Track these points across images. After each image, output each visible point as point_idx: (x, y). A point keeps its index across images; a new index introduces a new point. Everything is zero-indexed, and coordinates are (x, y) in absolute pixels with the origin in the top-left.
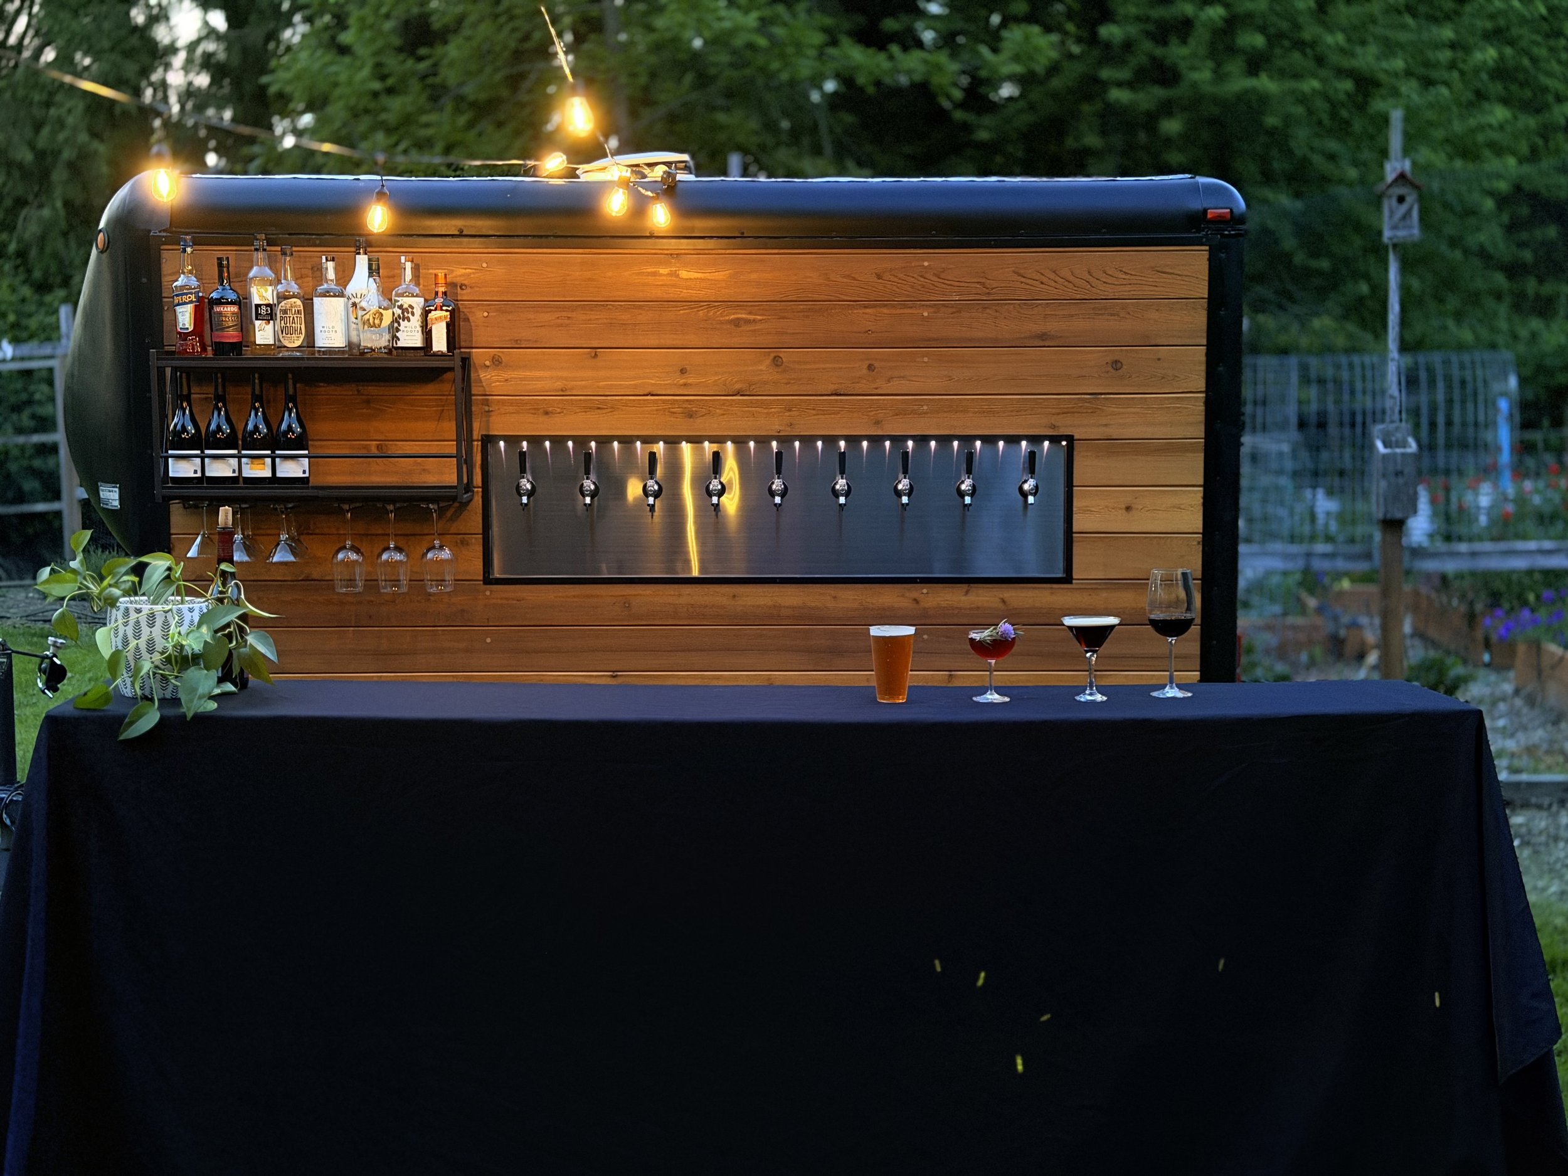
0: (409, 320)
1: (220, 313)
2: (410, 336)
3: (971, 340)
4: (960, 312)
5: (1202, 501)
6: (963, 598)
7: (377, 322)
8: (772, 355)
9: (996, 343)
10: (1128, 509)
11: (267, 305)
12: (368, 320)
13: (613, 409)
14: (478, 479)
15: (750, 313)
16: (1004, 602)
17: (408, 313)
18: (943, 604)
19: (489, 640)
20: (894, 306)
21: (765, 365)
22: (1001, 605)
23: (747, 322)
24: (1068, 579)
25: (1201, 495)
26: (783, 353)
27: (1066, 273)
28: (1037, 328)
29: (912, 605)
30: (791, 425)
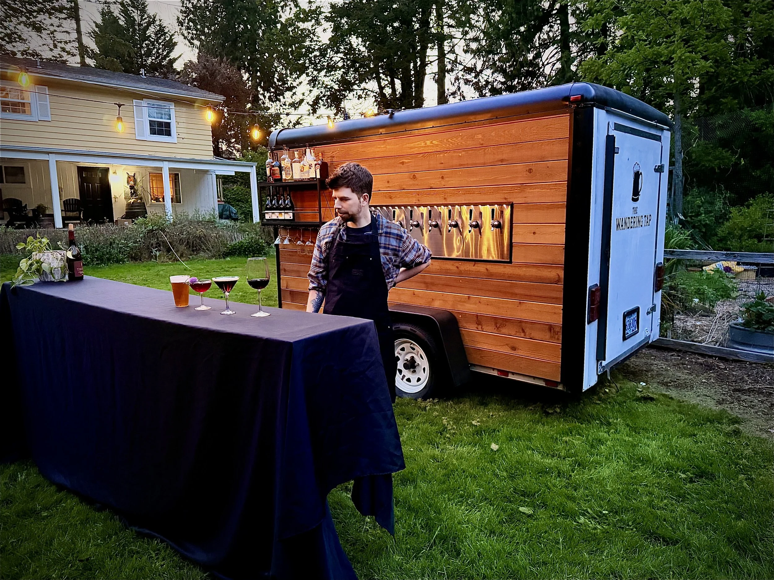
0: (311, 169)
1: (275, 170)
3: (476, 164)
5: (565, 230)
6: (474, 267)
8: (412, 175)
9: (485, 165)
10: (534, 233)
15: (407, 159)
16: (487, 269)
17: (311, 166)
18: (466, 269)
20: (450, 153)
21: (411, 178)
22: (486, 271)
23: (406, 163)
24: (510, 262)
25: (565, 227)
26: (416, 174)
28: (500, 157)
29: (456, 269)
30: (419, 200)
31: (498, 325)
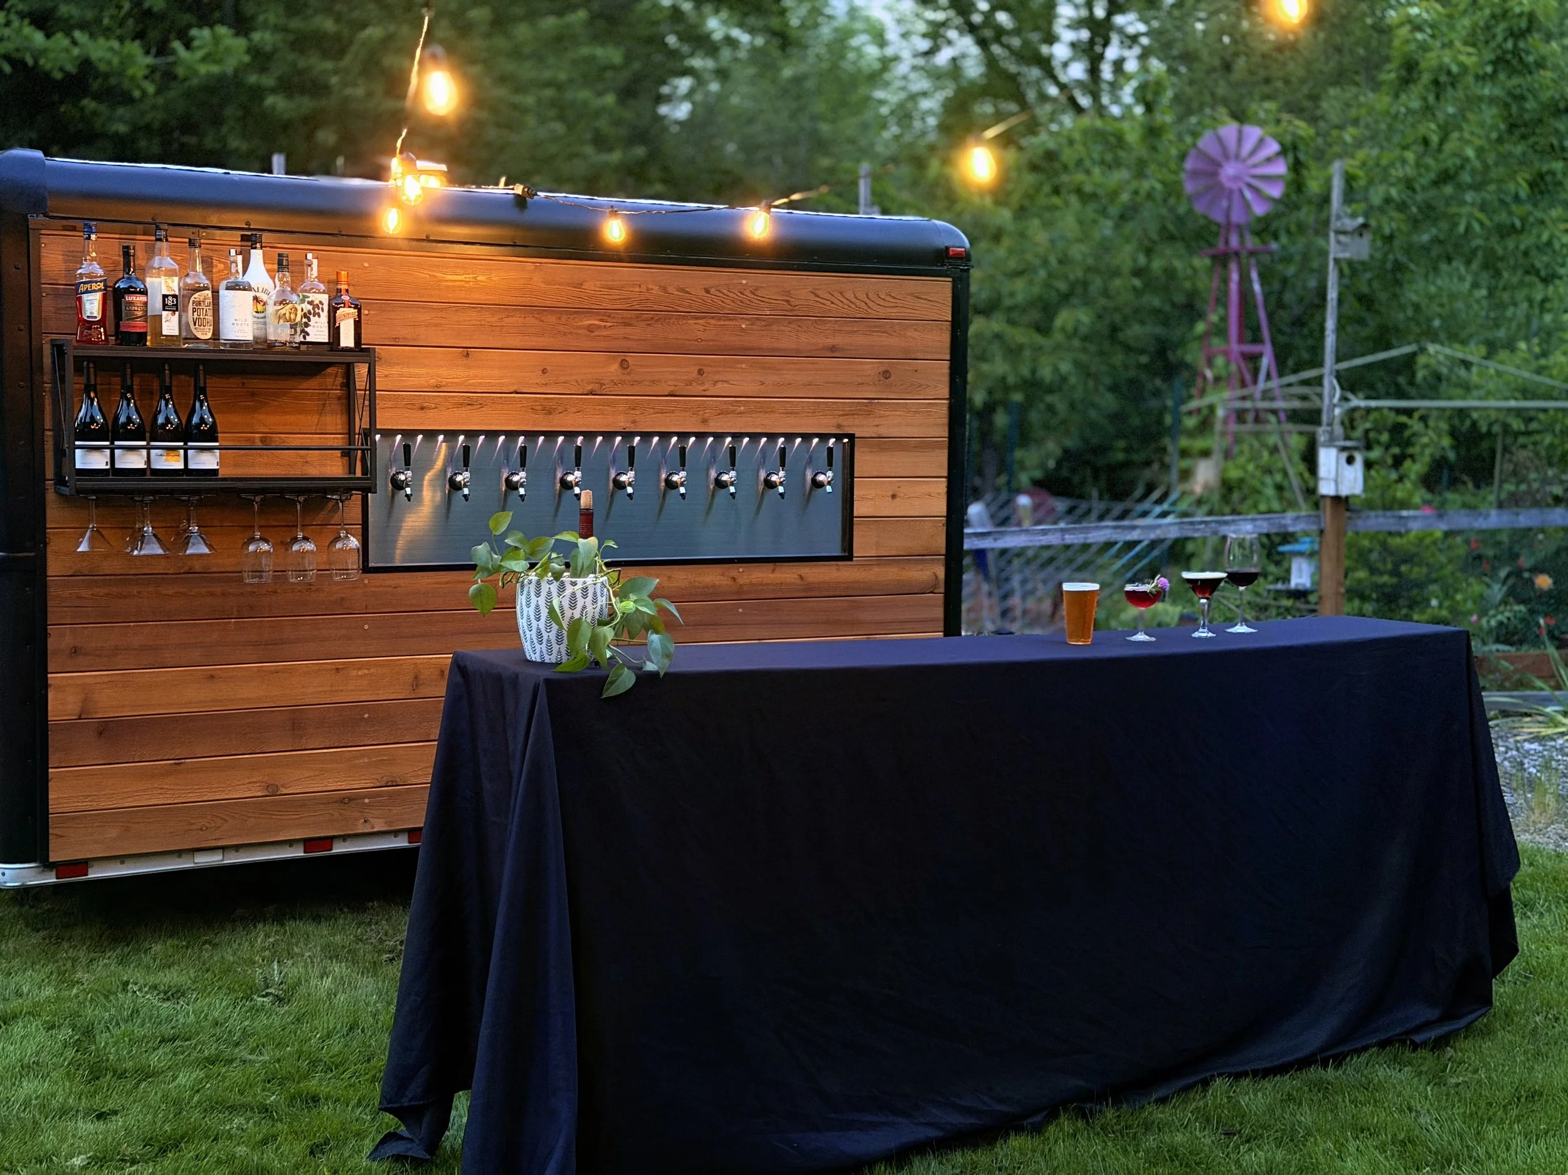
0: (318, 316)
1: (131, 303)
3: (780, 350)
4: (770, 325)
5: (946, 489)
6: (772, 576)
9: (797, 354)
11: (174, 296)
13: (482, 406)
15: (602, 320)
16: (801, 577)
17: (317, 309)
18: (754, 581)
19: (366, 627)
20: (719, 319)
21: (615, 367)
22: (799, 581)
23: (599, 327)
24: (850, 558)
25: (945, 484)
26: (630, 357)
27: (850, 296)
28: (830, 341)
29: (730, 582)
30: (634, 422)
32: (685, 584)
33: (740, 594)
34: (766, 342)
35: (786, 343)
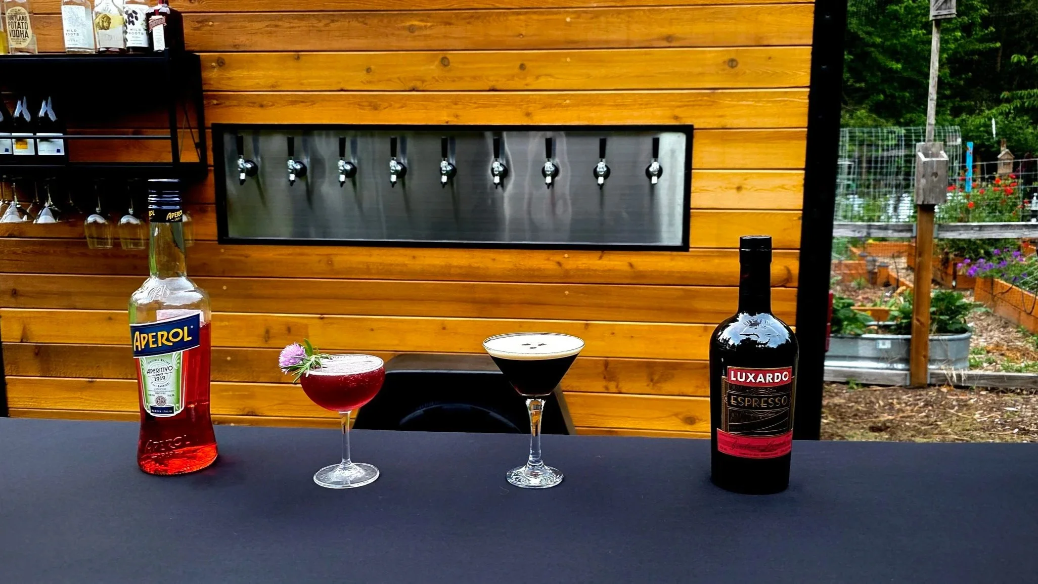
0: (133, 24)
2: (137, 38)
3: (606, 42)
4: (597, 17)
5: (803, 182)
6: (600, 262)
7: (106, 24)
8: (441, 57)
9: (628, 45)
10: (739, 188)
12: (99, 23)
13: (313, 103)
14: (211, 160)
15: (422, 21)
16: (631, 265)
17: (132, 18)
18: (582, 267)
19: (225, 288)
20: (542, 13)
21: (435, 64)
22: (629, 268)
23: (420, 28)
24: (685, 246)
25: (803, 177)
26: (450, 55)
28: (666, 31)
29: (556, 267)
30: (457, 116)
31: (656, 378)
32: (510, 266)
33: (566, 277)
34: (593, 35)
35: (618, 34)
